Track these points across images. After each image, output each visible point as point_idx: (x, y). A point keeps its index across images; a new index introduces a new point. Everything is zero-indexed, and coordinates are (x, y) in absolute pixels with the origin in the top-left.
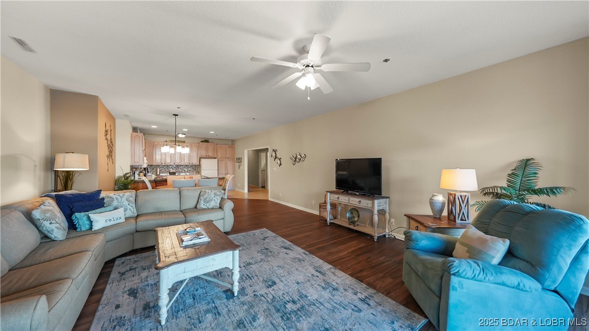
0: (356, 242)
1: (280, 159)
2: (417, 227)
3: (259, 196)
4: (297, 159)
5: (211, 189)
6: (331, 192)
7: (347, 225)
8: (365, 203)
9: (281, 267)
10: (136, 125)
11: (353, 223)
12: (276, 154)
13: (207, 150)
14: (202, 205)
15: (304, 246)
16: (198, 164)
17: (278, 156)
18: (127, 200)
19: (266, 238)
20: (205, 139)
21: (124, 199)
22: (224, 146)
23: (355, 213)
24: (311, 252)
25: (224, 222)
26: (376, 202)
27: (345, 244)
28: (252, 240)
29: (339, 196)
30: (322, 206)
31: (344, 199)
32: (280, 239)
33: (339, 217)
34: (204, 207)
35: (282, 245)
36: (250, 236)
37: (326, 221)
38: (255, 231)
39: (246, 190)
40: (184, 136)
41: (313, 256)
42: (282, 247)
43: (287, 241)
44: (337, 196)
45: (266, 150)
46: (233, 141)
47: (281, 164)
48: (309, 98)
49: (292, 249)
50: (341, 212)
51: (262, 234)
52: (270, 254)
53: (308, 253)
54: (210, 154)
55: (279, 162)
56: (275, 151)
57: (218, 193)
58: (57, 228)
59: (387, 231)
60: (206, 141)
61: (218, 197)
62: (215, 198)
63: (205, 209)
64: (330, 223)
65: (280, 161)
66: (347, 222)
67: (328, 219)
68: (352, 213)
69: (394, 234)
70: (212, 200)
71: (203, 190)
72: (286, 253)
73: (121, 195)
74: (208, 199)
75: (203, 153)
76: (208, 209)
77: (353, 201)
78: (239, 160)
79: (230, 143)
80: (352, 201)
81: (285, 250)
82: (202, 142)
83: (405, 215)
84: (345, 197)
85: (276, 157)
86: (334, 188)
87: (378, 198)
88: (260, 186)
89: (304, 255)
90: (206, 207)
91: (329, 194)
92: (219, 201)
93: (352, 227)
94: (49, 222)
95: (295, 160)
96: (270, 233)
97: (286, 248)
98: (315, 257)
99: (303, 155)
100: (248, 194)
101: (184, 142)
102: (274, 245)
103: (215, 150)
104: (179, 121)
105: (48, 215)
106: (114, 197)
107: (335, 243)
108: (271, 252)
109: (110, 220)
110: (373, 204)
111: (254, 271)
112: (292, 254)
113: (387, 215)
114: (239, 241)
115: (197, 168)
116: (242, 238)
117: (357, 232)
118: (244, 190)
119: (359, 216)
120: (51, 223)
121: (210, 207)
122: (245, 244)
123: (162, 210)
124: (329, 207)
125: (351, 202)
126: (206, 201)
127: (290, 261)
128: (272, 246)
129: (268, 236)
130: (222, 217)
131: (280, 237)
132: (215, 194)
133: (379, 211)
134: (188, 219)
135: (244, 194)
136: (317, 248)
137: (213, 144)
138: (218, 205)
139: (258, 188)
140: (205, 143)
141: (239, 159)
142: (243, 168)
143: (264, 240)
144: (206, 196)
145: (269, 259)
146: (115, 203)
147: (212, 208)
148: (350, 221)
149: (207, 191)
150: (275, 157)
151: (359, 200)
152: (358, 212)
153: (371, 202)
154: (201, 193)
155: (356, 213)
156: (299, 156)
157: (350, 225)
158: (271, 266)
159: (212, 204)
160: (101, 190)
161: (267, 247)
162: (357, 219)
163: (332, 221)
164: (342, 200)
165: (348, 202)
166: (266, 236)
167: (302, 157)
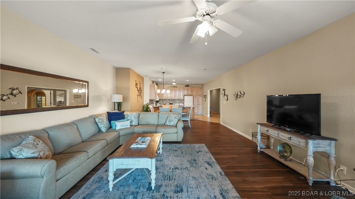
0: (282, 177)
1: (227, 96)
3: (215, 120)
4: (238, 96)
6: (262, 125)
7: (277, 157)
8: (296, 141)
9: (195, 179)
10: (153, 80)
11: (285, 158)
12: (224, 92)
13: (188, 90)
14: (167, 123)
15: (225, 166)
16: (183, 99)
17: (226, 94)
18: (134, 117)
19: (200, 151)
20: (186, 85)
21: (133, 116)
22: (197, 88)
23: (286, 147)
24: (227, 174)
25: (177, 135)
26: (311, 142)
27: (266, 177)
28: (190, 150)
29: (268, 129)
30: (254, 135)
31: (274, 133)
32: (209, 155)
35: (208, 160)
36: (191, 147)
37: (257, 148)
38: (196, 145)
39: (209, 115)
40: (175, 84)
42: (207, 162)
43: (213, 158)
44: (266, 129)
45: (219, 90)
46: (203, 85)
47: (227, 99)
48: (206, 44)
49: (213, 166)
51: (199, 148)
52: (194, 165)
53: (223, 174)
54: (190, 93)
56: (224, 90)
57: (176, 117)
58: (103, 127)
59: (332, 178)
60: (188, 86)
61: (176, 119)
62: (174, 120)
64: (260, 151)
66: (277, 154)
67: (259, 148)
68: (284, 147)
69: (345, 185)
70: (172, 121)
72: (206, 168)
73: (132, 114)
75: (186, 92)
76: (170, 126)
77: (284, 136)
78: (205, 96)
79: (201, 85)
80: (282, 136)
82: (185, 86)
84: (274, 130)
85: (225, 94)
86: (265, 121)
87: (314, 139)
89: (219, 175)
90: (169, 125)
91: (259, 126)
92: (176, 122)
93: (282, 161)
94: (100, 124)
95: (237, 96)
96: (205, 149)
97: (208, 164)
98: (227, 179)
99: (243, 92)
100: (210, 118)
101: (177, 87)
102: (202, 159)
103: (192, 91)
104: (166, 76)
105: (100, 121)
106: (129, 115)
107: (256, 172)
108: (196, 163)
109: (123, 126)
110: (307, 144)
111: (175, 175)
112: (210, 171)
113: (333, 159)
114: (182, 149)
115: (182, 101)
117: (287, 167)
118: (207, 115)
119: (291, 152)
120: (101, 124)
121: (171, 125)
122: (184, 153)
123: (149, 124)
124: (259, 137)
125: (280, 137)
126: (170, 121)
127: (204, 176)
128: (200, 159)
129: (203, 150)
130: (176, 132)
131: (210, 153)
132: (175, 117)
133: (314, 153)
134: (157, 130)
135: (207, 118)
136: (235, 172)
137: (191, 87)
138: (175, 124)
140: (187, 87)
142: (207, 101)
143: (198, 152)
144: (170, 118)
145: (191, 169)
146: (129, 118)
147: (172, 126)
148: (281, 154)
149: (171, 115)
151: (289, 136)
152: (290, 147)
153: (304, 141)
154: (168, 116)
155: (288, 148)
156: (239, 94)
158: (189, 175)
159: (172, 123)
160: (124, 111)
161: (196, 159)
162: (289, 154)
163: (262, 150)
164: (271, 132)
165: (277, 136)
166: (201, 150)
167: (242, 94)
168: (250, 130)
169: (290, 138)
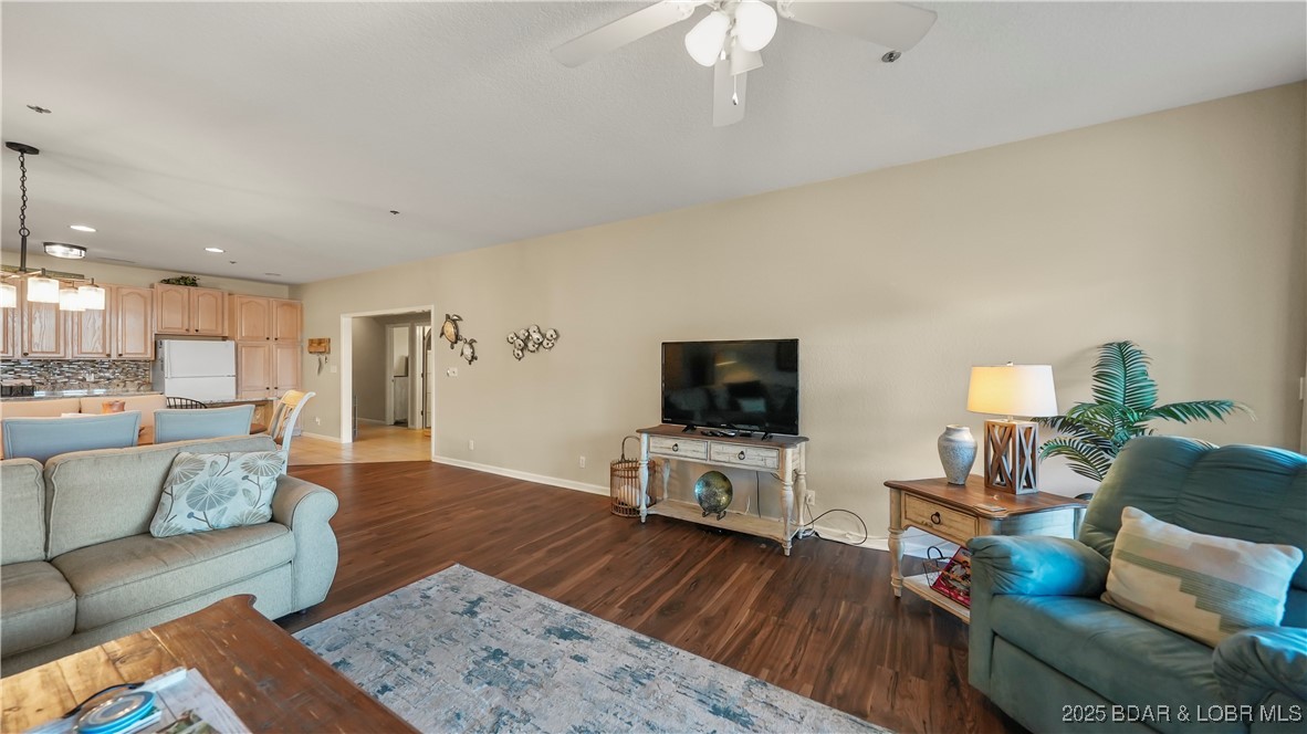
1: (471, 343)
2: (937, 514)
3: (392, 451)
4: (530, 345)
5: (226, 448)
6: (652, 432)
7: (696, 518)
8: (757, 457)
11: (716, 509)
12: (456, 327)
13: (190, 309)
14: (180, 517)
16: (150, 355)
17: (464, 334)
19: (474, 603)
20: (179, 275)
22: (263, 301)
23: (718, 484)
25: (294, 573)
26: (789, 452)
28: (424, 623)
29: (677, 442)
30: (623, 469)
31: (694, 449)
32: (528, 599)
33: (666, 496)
34: (189, 526)
35: (546, 623)
36: (410, 606)
37: (636, 511)
38: (423, 584)
39: (346, 436)
40: (77, 253)
41: (670, 648)
42: (549, 631)
43: (556, 605)
44: (670, 442)
45: (425, 317)
46: (296, 289)
47: (474, 358)
49: (586, 633)
50: (669, 483)
51: (455, 589)
52: (517, 676)
54: (203, 323)
55: (468, 352)
56: (454, 321)
57: (261, 463)
59: (802, 523)
60: (188, 281)
61: (263, 480)
62: (247, 485)
63: (196, 534)
64: (648, 516)
65: (472, 347)
66: (694, 508)
67: (643, 507)
68: (707, 484)
69: (817, 528)
70: (232, 494)
71: (184, 455)
72: (578, 658)
74: (211, 492)
75: (174, 320)
76: (215, 531)
77: (724, 453)
78: (321, 346)
79: (285, 291)
80: (718, 453)
81: (565, 644)
82: (167, 282)
83: (886, 484)
84: (695, 443)
85: (457, 338)
87: (792, 444)
88: (390, 419)
89: (635, 650)
90: (204, 526)
91: (644, 437)
92: (267, 495)
93: (711, 521)
95: (525, 345)
96: (483, 584)
97: (565, 635)
98: (675, 650)
99: (551, 332)
100: (354, 448)
102: (519, 632)
103: (226, 313)
108: (518, 666)
110: (782, 459)
112: (596, 658)
113: (803, 481)
114: (370, 639)
115: (146, 372)
116: (381, 624)
117: (726, 533)
118: (339, 435)
119: (729, 491)
121: (224, 522)
122: (403, 652)
124: (644, 473)
125: (714, 457)
126: (204, 502)
128: (512, 635)
129: (482, 593)
130: (287, 556)
131: (525, 591)
132: (246, 467)
133: (793, 475)
135: (338, 447)
136: (662, 614)
137: (215, 292)
138: (265, 511)
139: (385, 425)
140: (184, 290)
141: (320, 342)
142: (333, 369)
143: (473, 614)
144: (201, 478)
147: (235, 528)
148: (706, 505)
149: (208, 458)
150: (453, 338)
151: (738, 449)
152: (725, 479)
153: (775, 453)
154: (176, 470)
155: (721, 482)
156: (536, 336)
157: (704, 515)
159: (235, 510)
161: (495, 645)
162: (724, 499)
163: (652, 511)
164: (686, 451)
165: (704, 457)
166: (474, 598)
167: (548, 336)
168: (583, 458)
169: (742, 453)
